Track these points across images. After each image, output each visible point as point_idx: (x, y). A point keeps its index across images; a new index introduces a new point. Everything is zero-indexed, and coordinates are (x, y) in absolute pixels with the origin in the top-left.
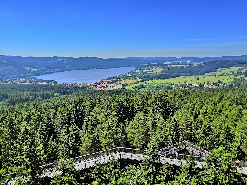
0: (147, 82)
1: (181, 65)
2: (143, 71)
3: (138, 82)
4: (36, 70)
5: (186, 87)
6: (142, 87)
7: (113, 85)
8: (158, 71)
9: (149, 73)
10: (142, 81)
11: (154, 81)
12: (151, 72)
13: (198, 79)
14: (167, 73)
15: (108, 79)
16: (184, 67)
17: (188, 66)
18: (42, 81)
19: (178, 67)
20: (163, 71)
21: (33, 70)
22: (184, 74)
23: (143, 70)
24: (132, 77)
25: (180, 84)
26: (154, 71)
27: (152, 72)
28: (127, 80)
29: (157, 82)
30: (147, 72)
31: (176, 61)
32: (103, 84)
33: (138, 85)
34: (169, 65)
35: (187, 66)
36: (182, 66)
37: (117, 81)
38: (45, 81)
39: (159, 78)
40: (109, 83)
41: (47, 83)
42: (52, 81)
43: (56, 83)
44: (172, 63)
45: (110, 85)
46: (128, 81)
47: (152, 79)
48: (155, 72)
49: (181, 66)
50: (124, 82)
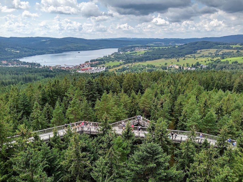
0: (130, 64)
1: (163, 46)
2: (126, 53)
3: (121, 64)
4: (19, 52)
5: (166, 69)
6: (124, 69)
7: (96, 68)
8: (141, 52)
10: (125, 63)
11: (137, 64)
12: (134, 54)
13: (178, 61)
14: (149, 55)
15: (92, 61)
16: (165, 48)
17: (170, 47)
18: (25, 63)
19: (160, 49)
20: (145, 53)
21: (15, 51)
22: (166, 56)
23: (127, 51)
24: (115, 59)
25: (161, 66)
26: (137, 53)
27: (135, 54)
28: (111, 62)
29: (139, 65)
30: (130, 54)
31: (159, 43)
32: (86, 67)
33: (120, 67)
34: (152, 46)
35: (168, 48)
36: (164, 47)
37: (100, 64)
38: (28, 63)
39: (141, 60)
40: (92, 66)
41: (30, 66)
42: (35, 64)
43: (39, 65)
44: (155, 44)
45: (93, 68)
46: (111, 64)
47: (135, 61)
48: (138, 54)
49: (163, 47)
50: (107, 65)
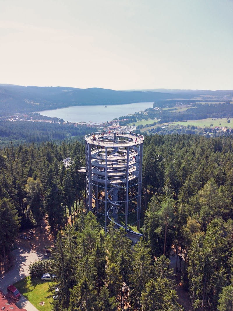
0: (166, 124)
1: (213, 101)
2: (164, 109)
3: (155, 123)
4: (38, 104)
5: (210, 132)
6: (159, 129)
7: (126, 127)
8: (182, 109)
9: (170, 111)
10: (160, 123)
11: (175, 124)
12: (173, 111)
13: (229, 122)
14: (192, 112)
15: (120, 118)
16: (216, 104)
17: (222, 103)
18: (46, 118)
19: (208, 105)
20: (188, 110)
21: (35, 103)
22: (214, 114)
23: (164, 107)
24: (149, 117)
25: (204, 127)
26: (177, 109)
27: (175, 111)
28: (143, 120)
29: (178, 125)
30: (169, 110)
31: (209, 96)
32: (114, 125)
33: (155, 127)
34: (198, 101)
35: (220, 104)
36: (214, 103)
37: (130, 122)
38: (49, 118)
39: (181, 118)
40: (121, 124)
41: (52, 121)
42: (57, 119)
43: (62, 121)
44: (204, 98)
45: (122, 127)
46: (144, 122)
47: (173, 121)
48: (178, 111)
49: (212, 103)
50: (138, 123)
